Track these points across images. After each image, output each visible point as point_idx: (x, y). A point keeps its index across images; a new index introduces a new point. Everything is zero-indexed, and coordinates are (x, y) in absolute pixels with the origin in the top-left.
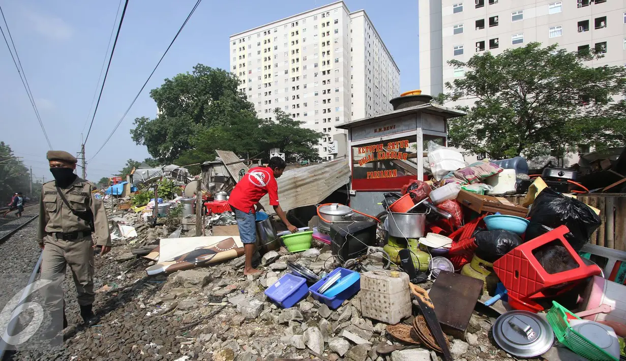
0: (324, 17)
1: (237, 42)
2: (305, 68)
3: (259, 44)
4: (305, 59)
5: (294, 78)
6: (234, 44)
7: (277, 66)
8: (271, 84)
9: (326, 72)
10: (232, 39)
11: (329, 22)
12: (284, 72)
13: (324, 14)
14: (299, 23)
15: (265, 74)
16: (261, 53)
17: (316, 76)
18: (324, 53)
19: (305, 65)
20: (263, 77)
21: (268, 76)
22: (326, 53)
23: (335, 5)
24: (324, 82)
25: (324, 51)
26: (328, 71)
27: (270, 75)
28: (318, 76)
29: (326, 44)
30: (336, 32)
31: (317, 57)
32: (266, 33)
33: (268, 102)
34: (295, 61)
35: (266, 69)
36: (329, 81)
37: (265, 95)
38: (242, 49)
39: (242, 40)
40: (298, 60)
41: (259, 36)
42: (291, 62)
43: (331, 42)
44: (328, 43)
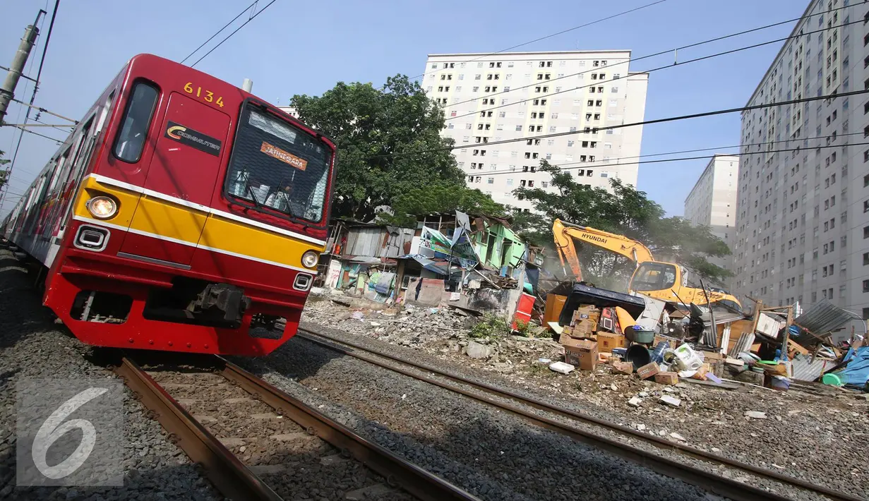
0: (597, 65)
1: (441, 65)
2: (553, 129)
3: (478, 78)
4: (554, 117)
5: (531, 140)
6: (434, 67)
7: (504, 116)
8: (488, 140)
9: (589, 144)
10: (430, 59)
11: (604, 75)
12: (515, 127)
13: (597, 62)
14: (554, 64)
15: (481, 122)
16: (478, 90)
17: (570, 145)
18: (590, 115)
19: (552, 125)
20: (476, 126)
21: (484, 127)
22: (593, 116)
23: (618, 54)
24: (584, 157)
25: (589, 112)
26: (593, 144)
27: (488, 126)
28: (573, 145)
29: (595, 103)
30: (614, 91)
31: (575, 118)
32: (493, 64)
33: (477, 166)
34: (538, 115)
35: (484, 115)
36: (591, 157)
37: (473, 153)
38: (447, 77)
39: (449, 65)
40: (542, 115)
41: (480, 65)
42: (529, 115)
43: (603, 103)
44: (598, 103)
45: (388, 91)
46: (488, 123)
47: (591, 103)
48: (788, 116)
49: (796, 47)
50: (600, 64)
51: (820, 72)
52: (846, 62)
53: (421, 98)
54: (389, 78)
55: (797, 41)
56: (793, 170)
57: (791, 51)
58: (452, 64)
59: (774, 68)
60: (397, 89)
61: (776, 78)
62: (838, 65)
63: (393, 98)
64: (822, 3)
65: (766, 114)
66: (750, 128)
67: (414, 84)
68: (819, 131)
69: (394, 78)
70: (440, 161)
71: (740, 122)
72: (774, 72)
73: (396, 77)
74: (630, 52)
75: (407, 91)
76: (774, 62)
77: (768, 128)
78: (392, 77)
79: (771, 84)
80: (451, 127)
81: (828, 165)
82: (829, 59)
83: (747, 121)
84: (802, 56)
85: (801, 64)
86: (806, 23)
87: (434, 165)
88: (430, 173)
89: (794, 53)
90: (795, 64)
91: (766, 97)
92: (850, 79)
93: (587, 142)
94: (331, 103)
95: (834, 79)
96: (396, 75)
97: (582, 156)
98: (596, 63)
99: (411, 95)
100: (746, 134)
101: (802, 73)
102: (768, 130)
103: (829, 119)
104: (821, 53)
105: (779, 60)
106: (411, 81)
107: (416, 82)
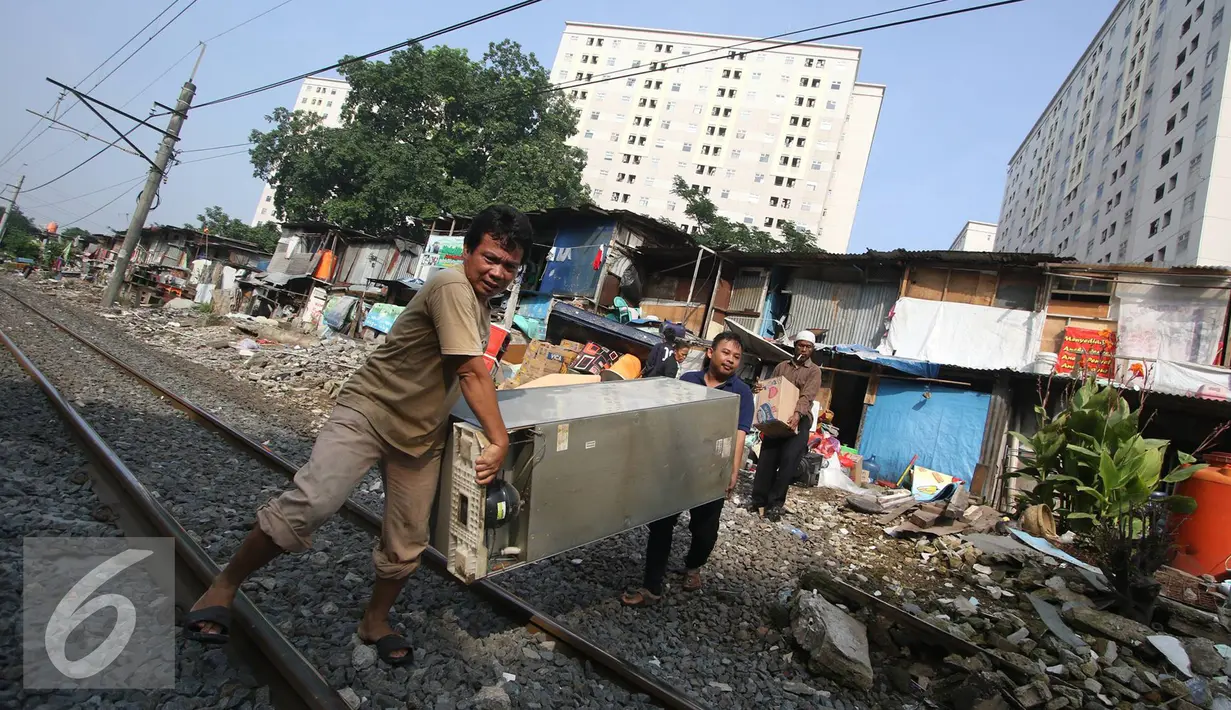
0: (810, 65)
1: (582, 40)
2: (735, 153)
3: (636, 65)
4: (740, 136)
5: (703, 167)
7: (667, 127)
8: (642, 160)
9: (785, 181)
10: (569, 29)
11: (819, 81)
12: (682, 146)
13: (812, 60)
14: (749, 56)
15: (634, 133)
16: (634, 85)
17: (758, 179)
18: (790, 139)
19: (737, 148)
20: (625, 138)
21: (637, 140)
22: (795, 141)
23: (843, 51)
24: (775, 200)
25: (791, 134)
26: (790, 181)
27: (643, 140)
28: (762, 181)
29: (800, 122)
30: (830, 106)
31: (771, 141)
32: (660, 47)
33: (621, 197)
34: (717, 131)
35: (638, 123)
36: (786, 201)
37: (617, 178)
38: (590, 59)
39: (596, 41)
40: (722, 131)
41: (641, 46)
42: (705, 129)
43: (813, 123)
44: (805, 122)
45: (489, 64)
46: (643, 135)
47: (795, 120)
48: (1066, 169)
49: (1090, 69)
50: (814, 63)
51: (1115, 106)
52: (1149, 92)
53: (540, 82)
54: (492, 45)
55: (1094, 60)
56: (1060, 246)
57: (1083, 75)
58: (600, 40)
59: (1058, 98)
60: (503, 64)
61: (1059, 114)
62: (1138, 96)
63: (497, 77)
64: (1132, 4)
65: (1039, 165)
66: (1017, 185)
67: (529, 58)
68: (1100, 190)
69: (500, 46)
70: (556, 180)
71: (1006, 174)
72: (1058, 105)
73: (503, 44)
74: (860, 50)
75: (519, 69)
76: (1060, 91)
77: (1039, 184)
78: (496, 44)
79: (1052, 122)
80: (589, 135)
81: (1104, 240)
82: (1129, 86)
83: (1014, 175)
84: (1096, 82)
85: (1093, 93)
86: (1108, 34)
87: (547, 185)
88: (540, 196)
89: (1087, 77)
90: (1086, 93)
91: (1043, 141)
92: (1150, 118)
93: (783, 178)
94: (398, 72)
95: (1131, 117)
96: (503, 41)
97: (772, 198)
98: (810, 63)
99: (524, 75)
100: (1011, 194)
101: (1092, 106)
102: (1038, 189)
103: (1115, 174)
104: (1119, 79)
105: (1067, 86)
106: (524, 52)
107: (532, 55)
